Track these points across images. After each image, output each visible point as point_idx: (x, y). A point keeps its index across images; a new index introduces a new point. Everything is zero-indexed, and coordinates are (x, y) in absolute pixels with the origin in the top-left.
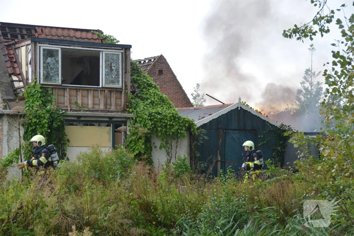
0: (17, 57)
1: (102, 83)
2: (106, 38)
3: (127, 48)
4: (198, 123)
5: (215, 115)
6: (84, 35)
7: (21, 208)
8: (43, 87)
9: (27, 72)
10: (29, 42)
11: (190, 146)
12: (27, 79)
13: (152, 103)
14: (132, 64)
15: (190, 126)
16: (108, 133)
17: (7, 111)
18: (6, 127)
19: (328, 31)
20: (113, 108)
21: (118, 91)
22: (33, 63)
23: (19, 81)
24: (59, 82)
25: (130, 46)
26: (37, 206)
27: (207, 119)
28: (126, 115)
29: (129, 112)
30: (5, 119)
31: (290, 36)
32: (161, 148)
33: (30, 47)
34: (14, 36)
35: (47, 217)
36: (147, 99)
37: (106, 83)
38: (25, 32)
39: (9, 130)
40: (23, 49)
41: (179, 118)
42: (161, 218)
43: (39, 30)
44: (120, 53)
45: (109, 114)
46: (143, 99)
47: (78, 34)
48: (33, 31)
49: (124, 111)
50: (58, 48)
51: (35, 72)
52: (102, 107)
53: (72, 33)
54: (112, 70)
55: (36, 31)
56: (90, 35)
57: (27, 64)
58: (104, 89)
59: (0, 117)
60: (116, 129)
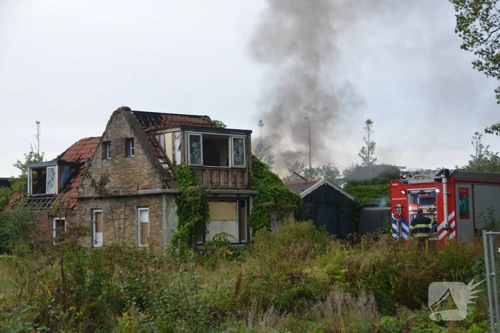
1: (232, 164)
2: (214, 123)
3: (247, 133)
6: (198, 120)
9: (174, 156)
10: (179, 129)
12: (175, 162)
15: (298, 200)
16: (235, 208)
17: (167, 190)
18: (164, 204)
20: (238, 186)
21: (242, 171)
22: (182, 148)
23: (164, 163)
24: (202, 164)
25: (251, 131)
28: (251, 192)
29: (252, 189)
30: (164, 198)
32: (277, 220)
33: (177, 134)
36: (263, 177)
37: (235, 164)
38: (153, 119)
39: (167, 207)
40: (168, 135)
43: (164, 118)
44: (243, 137)
46: (259, 178)
47: (193, 120)
48: (159, 118)
49: (248, 189)
50: (200, 134)
51: (183, 155)
52: (230, 185)
53: (188, 119)
54: (238, 152)
55: (162, 119)
57: (174, 149)
58: (233, 169)
59: (157, 195)
60: (242, 205)
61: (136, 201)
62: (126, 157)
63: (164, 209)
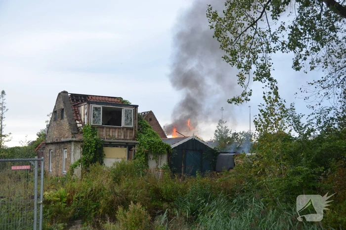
0: (79, 111)
1: (123, 125)
2: (124, 101)
3: (136, 107)
4: (173, 146)
5: (181, 143)
6: (113, 100)
7: (92, 191)
8: (92, 127)
9: (84, 119)
10: (86, 103)
11: (168, 158)
12: (84, 122)
13: (149, 135)
14: (139, 115)
15: (168, 148)
16: (126, 151)
17: (74, 139)
18: (73, 148)
19: (249, 100)
20: (128, 138)
21: (131, 129)
22: (88, 114)
23: (80, 123)
24: (101, 124)
25: (138, 106)
26: (101, 189)
27: (177, 145)
28: (135, 141)
29: (137, 140)
30: (73, 143)
31: (231, 103)
32: (153, 159)
33: (86, 106)
34: (78, 100)
35: (106, 195)
36: (146, 133)
37: (125, 125)
38: (83, 98)
39: (75, 149)
40: (83, 107)
41: (163, 144)
42: (165, 197)
43: (90, 97)
44: (132, 109)
45: (127, 141)
46: (144, 133)
47: (110, 99)
48: (87, 98)
49: (134, 139)
50: (101, 106)
51: (88, 119)
52: (122, 137)
53: (107, 99)
54: (128, 118)
55: (89, 98)
56: (116, 100)
57: (84, 115)
58: (123, 128)
59: (70, 142)
60: (130, 149)
61: (63, 145)
62: (61, 119)
63: (72, 150)
